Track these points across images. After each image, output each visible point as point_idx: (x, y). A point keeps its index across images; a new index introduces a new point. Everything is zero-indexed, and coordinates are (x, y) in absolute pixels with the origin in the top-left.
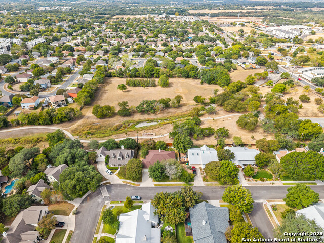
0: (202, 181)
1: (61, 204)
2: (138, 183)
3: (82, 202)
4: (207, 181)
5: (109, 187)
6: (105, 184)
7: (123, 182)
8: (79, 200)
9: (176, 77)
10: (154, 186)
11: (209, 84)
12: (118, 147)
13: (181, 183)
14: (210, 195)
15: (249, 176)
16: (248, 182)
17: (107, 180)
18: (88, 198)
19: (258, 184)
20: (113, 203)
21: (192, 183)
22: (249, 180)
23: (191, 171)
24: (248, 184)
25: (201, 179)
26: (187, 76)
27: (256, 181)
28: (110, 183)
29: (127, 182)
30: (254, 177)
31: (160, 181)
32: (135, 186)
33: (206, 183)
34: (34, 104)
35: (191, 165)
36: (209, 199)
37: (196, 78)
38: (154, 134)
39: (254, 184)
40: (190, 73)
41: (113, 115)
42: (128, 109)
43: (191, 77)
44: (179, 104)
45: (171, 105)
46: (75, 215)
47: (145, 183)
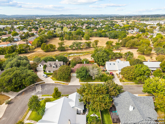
0: (119, 82)
2: (67, 83)
3: (18, 95)
4: (124, 82)
5: (43, 85)
6: (40, 83)
7: (55, 82)
8: (16, 94)
10: (80, 85)
11: (114, 39)
12: (54, 60)
13: (102, 83)
17: (43, 81)
18: (24, 92)
20: (44, 96)
25: (118, 80)
26: (100, 36)
28: (44, 83)
29: (58, 83)
32: (65, 85)
33: (123, 83)
34: (6, 46)
35: (109, 72)
40: (102, 34)
41: (55, 51)
42: (64, 47)
43: (103, 37)
44: (96, 46)
45: (92, 46)
46: (7, 105)
47: (73, 83)
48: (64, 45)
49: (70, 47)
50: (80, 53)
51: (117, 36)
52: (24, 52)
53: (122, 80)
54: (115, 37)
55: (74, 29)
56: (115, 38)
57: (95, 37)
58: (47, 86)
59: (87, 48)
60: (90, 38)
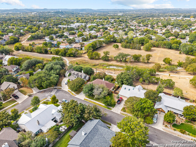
0: (121, 110)
1: (29, 89)
2: (76, 94)
3: (38, 92)
4: (125, 111)
5: (59, 90)
6: (58, 88)
7: (68, 91)
8: (38, 90)
10: (83, 99)
13: (103, 105)
15: (169, 123)
16: (164, 128)
18: (43, 92)
19: (175, 134)
21: (111, 108)
22: (166, 126)
24: (163, 129)
25: (121, 108)
27: (175, 130)
28: (61, 88)
29: (70, 92)
30: (175, 126)
31: (89, 98)
32: (72, 95)
33: (123, 112)
34: (65, 47)
35: (120, 96)
36: (115, 124)
37: (177, 49)
38: (114, 73)
39: (169, 131)
40: (173, 45)
41: (99, 59)
42: (108, 57)
43: (173, 49)
44: (148, 61)
46: (28, 97)
47: (80, 96)
48: (109, 54)
50: (121, 66)
51: (192, 51)
52: (72, 55)
53: (124, 110)
54: (189, 52)
55: (145, 34)
57: (162, 47)
58: (61, 91)
60: (153, 48)
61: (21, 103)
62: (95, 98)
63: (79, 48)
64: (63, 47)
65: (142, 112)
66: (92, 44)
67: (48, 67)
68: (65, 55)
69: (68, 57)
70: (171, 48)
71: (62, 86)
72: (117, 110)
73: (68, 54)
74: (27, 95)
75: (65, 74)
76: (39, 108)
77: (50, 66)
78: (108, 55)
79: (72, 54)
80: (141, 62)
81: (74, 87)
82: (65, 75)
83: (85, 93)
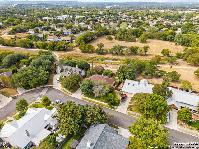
0: (126, 109)
1: (12, 89)
2: (71, 93)
4: (131, 110)
5: (50, 89)
6: (49, 87)
7: (62, 89)
8: (25, 91)
9: (155, 39)
10: (81, 99)
11: (182, 45)
13: (106, 104)
14: (126, 124)
15: (184, 121)
16: (179, 127)
17: (53, 85)
18: (31, 92)
19: (193, 133)
21: (115, 107)
22: (181, 125)
23: (120, 98)
24: (179, 129)
25: (127, 107)
26: (164, 38)
27: (192, 129)
28: (53, 87)
30: (190, 124)
31: (88, 97)
32: (67, 94)
33: (129, 112)
34: (53, 40)
35: (123, 93)
36: (123, 126)
38: (111, 67)
39: (185, 131)
40: (168, 36)
41: (93, 52)
43: (168, 40)
44: (146, 53)
45: (139, 53)
46: (12, 99)
47: (76, 95)
49: (110, 50)
50: (118, 60)
51: (188, 42)
53: (130, 108)
54: (185, 43)
55: (137, 26)
56: (185, 45)
57: (157, 39)
58: (53, 91)
59: (132, 54)
60: (148, 40)
61: (3, 108)
62: (95, 97)
63: (69, 41)
64: (50, 40)
65: (154, 110)
66: (84, 37)
67: (35, 62)
68: (54, 48)
69: (57, 51)
70: (166, 39)
71: (54, 84)
72: (123, 109)
73: (57, 47)
74: (11, 98)
75: (56, 70)
76: (27, 114)
77: (38, 62)
78: (102, 48)
79: (62, 47)
80: (138, 54)
81: (70, 85)
82: (56, 72)
83: (83, 91)
